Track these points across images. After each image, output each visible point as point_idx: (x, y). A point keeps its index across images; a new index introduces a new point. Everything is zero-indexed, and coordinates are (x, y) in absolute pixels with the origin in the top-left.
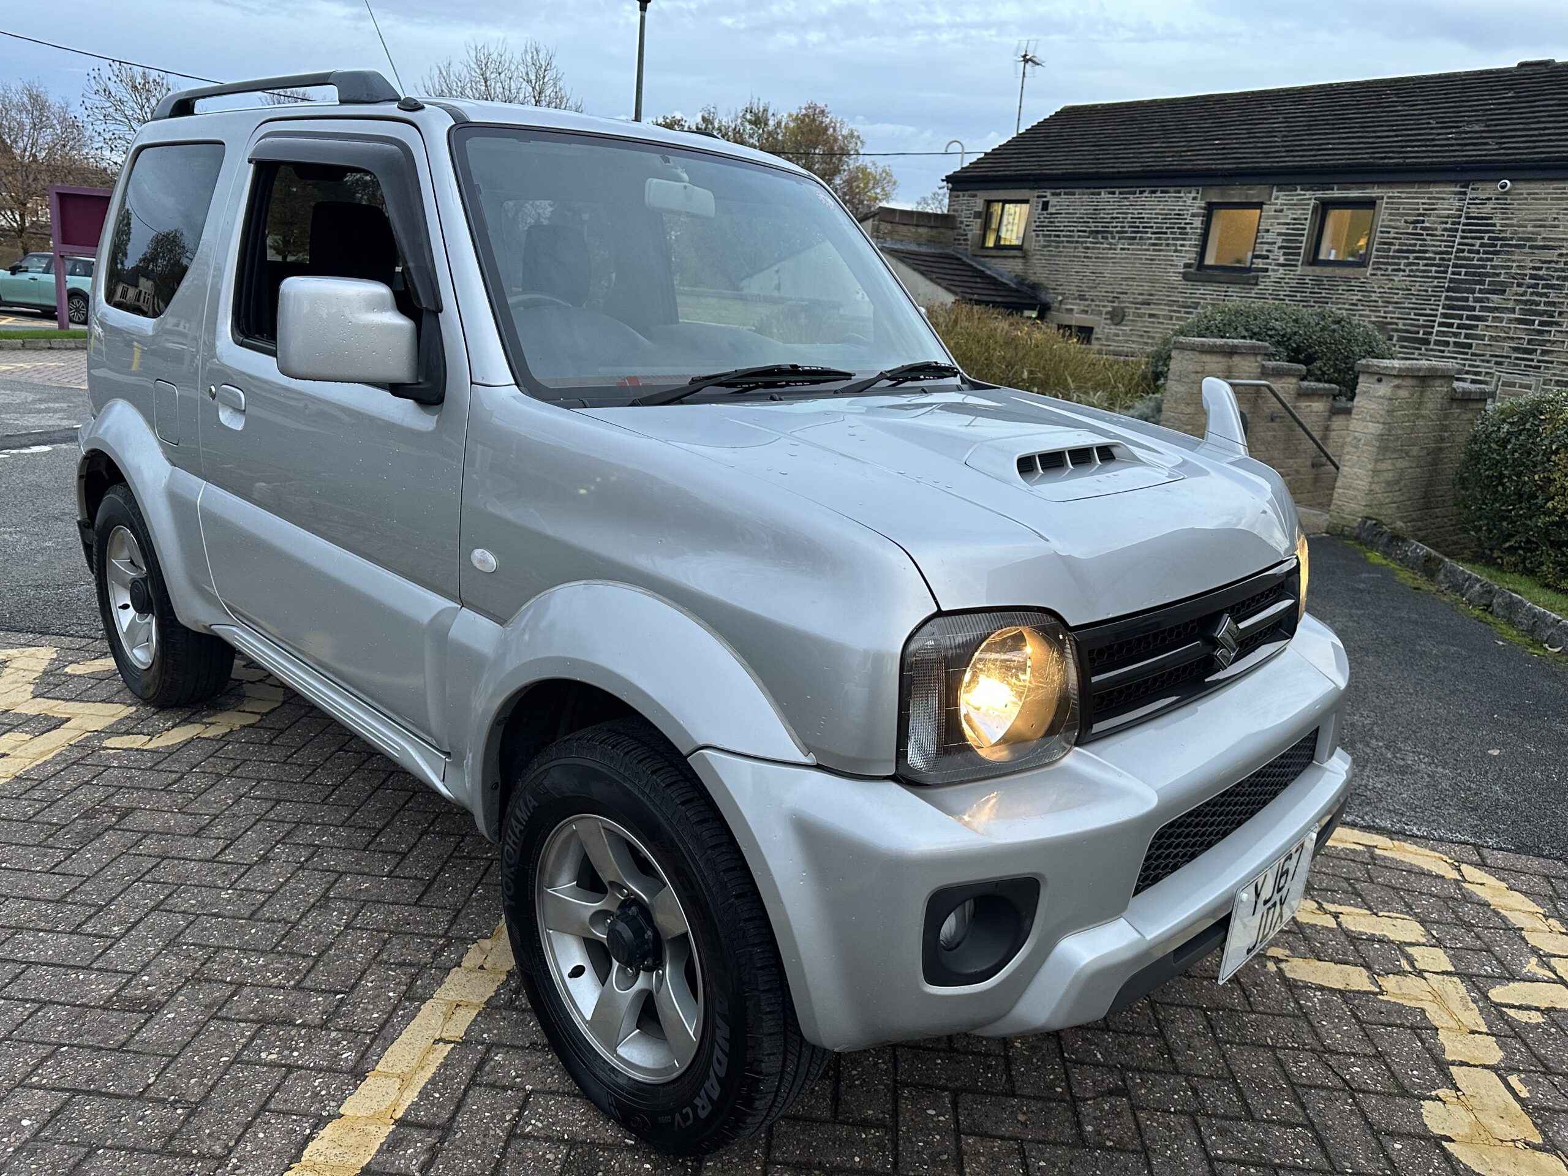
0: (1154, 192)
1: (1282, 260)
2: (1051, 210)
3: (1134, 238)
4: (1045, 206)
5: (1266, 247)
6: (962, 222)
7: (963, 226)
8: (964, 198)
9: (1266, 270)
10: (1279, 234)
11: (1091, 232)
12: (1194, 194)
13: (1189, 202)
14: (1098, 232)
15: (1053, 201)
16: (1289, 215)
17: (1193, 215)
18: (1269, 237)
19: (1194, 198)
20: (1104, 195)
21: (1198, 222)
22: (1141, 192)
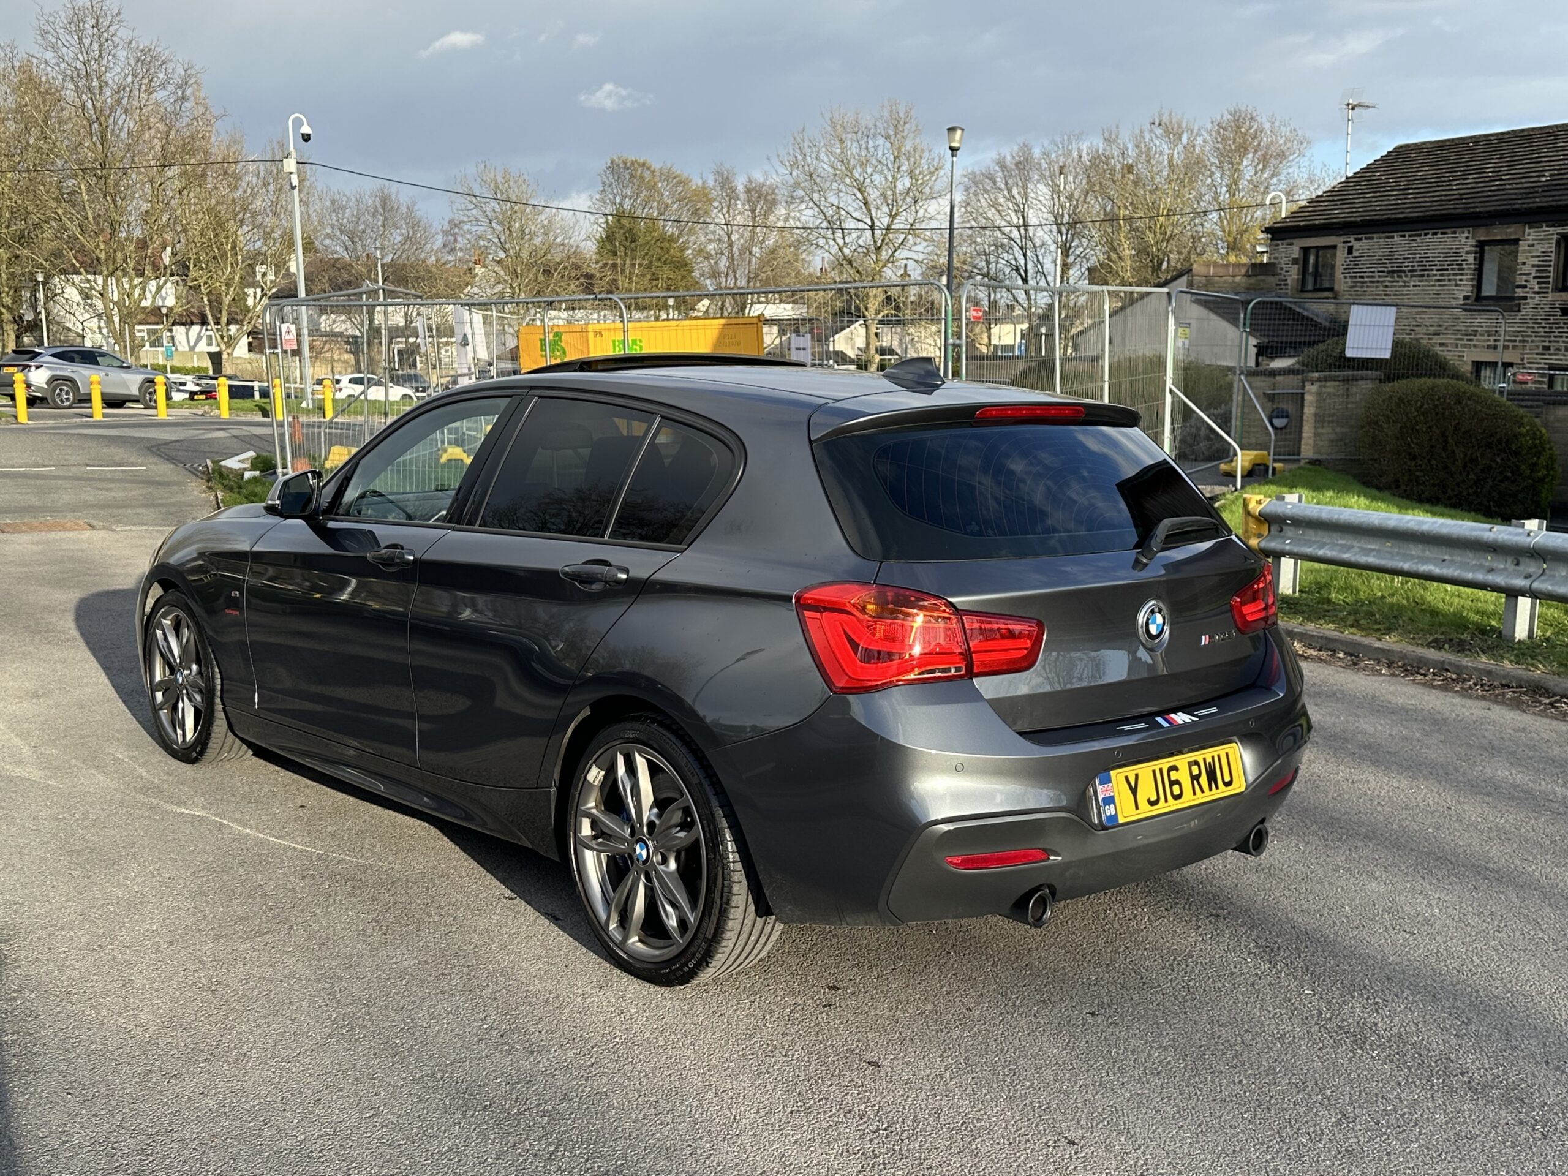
0: (1435, 234)
1: (1536, 289)
2: (1355, 254)
3: (1422, 276)
4: (1350, 250)
5: (1524, 277)
6: (1282, 269)
7: (1283, 272)
8: (1282, 246)
9: (1525, 298)
10: (1533, 266)
11: (1389, 272)
12: (1466, 235)
13: (1463, 241)
14: (1394, 272)
15: (1356, 245)
16: (1540, 248)
17: (1467, 253)
18: (1526, 269)
19: (1467, 238)
20: (1397, 239)
21: (1471, 259)
22: (1426, 234)
